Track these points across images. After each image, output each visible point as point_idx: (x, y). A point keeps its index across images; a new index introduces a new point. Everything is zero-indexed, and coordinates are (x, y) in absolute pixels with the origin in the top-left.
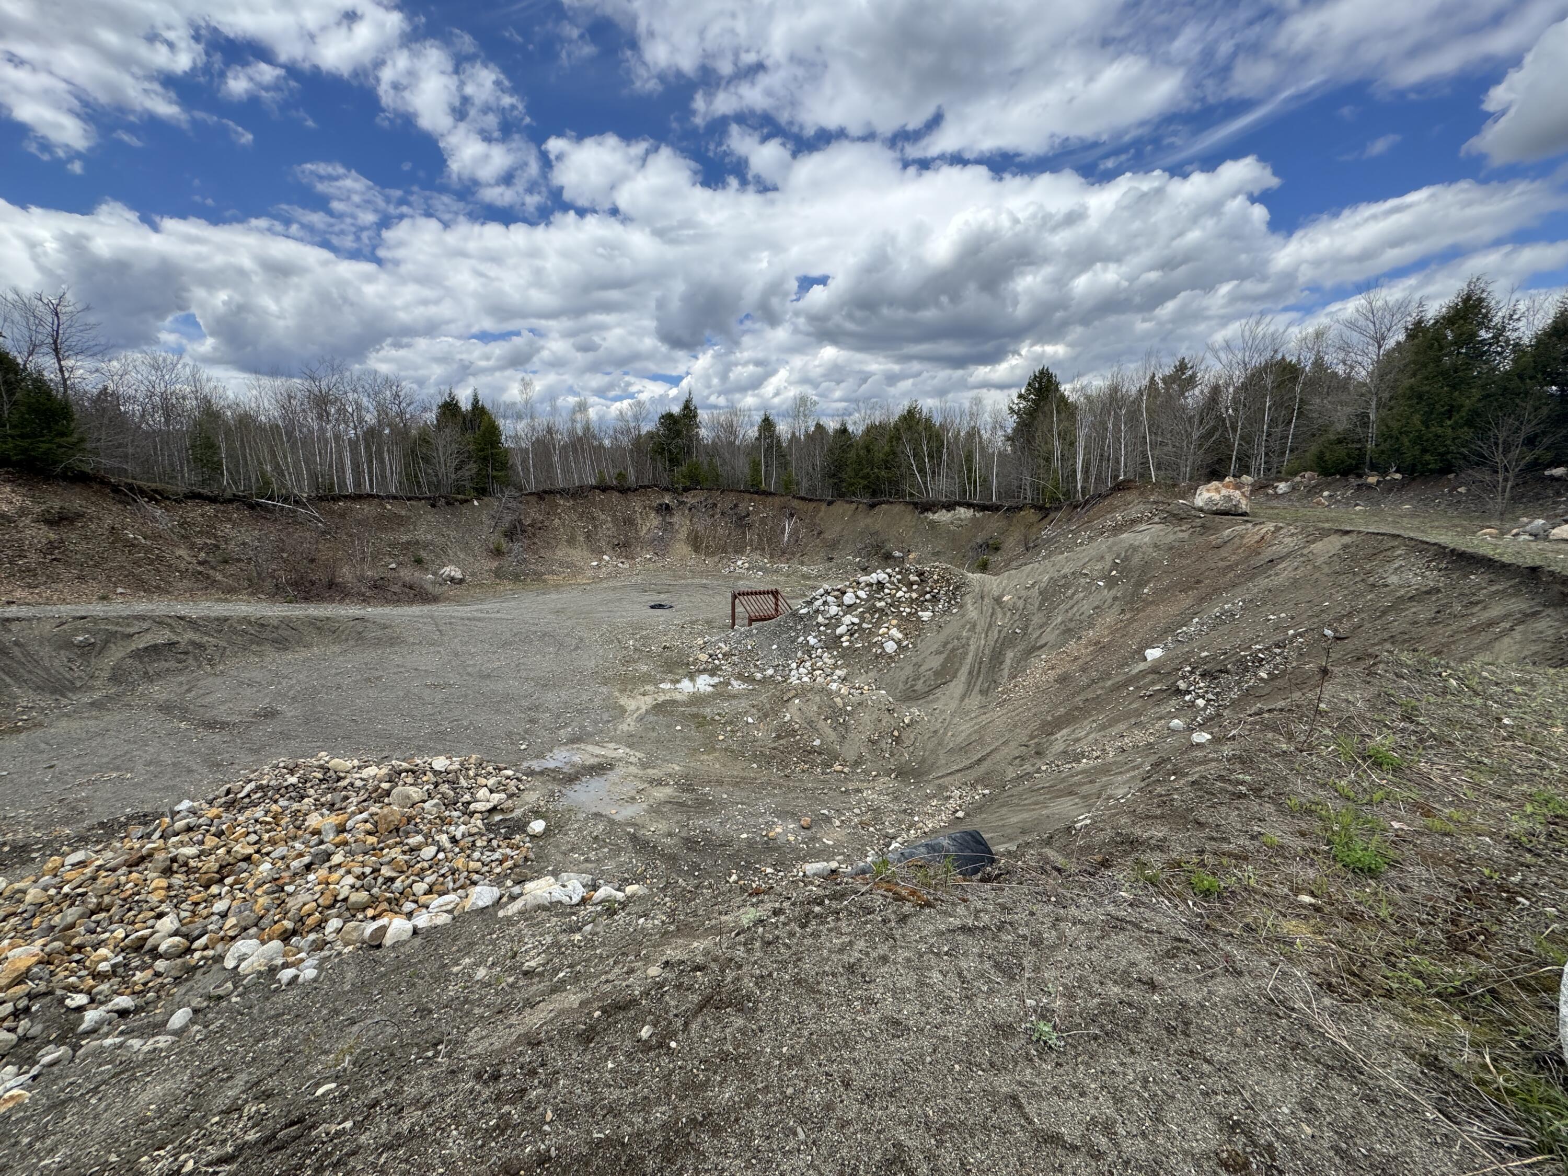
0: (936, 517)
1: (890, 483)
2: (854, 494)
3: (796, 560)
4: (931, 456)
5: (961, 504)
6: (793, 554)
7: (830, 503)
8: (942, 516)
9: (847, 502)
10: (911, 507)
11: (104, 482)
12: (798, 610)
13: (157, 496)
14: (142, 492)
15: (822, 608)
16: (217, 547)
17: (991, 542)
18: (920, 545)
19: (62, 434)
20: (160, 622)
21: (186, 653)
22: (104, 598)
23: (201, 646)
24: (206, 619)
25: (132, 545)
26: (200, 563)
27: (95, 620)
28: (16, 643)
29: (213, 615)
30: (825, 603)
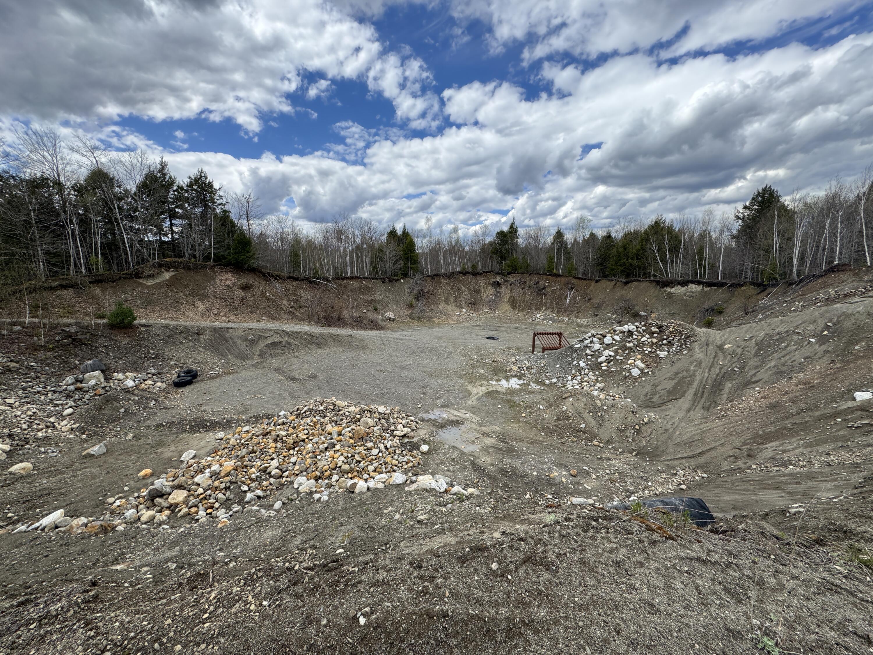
0: (673, 290)
1: (639, 268)
2: (614, 275)
3: (573, 315)
4: (671, 251)
5: (693, 282)
6: (572, 311)
7: (597, 281)
8: (678, 290)
9: (609, 280)
10: (654, 284)
11: (260, 272)
12: (574, 345)
13: (277, 278)
14: (273, 276)
15: (589, 345)
16: (297, 300)
17: (715, 308)
18: (660, 308)
19: (248, 252)
20: (277, 332)
21: (285, 347)
22: (258, 321)
23: (290, 344)
24: (292, 332)
25: (268, 299)
26: (291, 307)
27: (255, 330)
28: (231, 338)
29: (295, 330)
30: (592, 342)
